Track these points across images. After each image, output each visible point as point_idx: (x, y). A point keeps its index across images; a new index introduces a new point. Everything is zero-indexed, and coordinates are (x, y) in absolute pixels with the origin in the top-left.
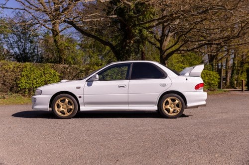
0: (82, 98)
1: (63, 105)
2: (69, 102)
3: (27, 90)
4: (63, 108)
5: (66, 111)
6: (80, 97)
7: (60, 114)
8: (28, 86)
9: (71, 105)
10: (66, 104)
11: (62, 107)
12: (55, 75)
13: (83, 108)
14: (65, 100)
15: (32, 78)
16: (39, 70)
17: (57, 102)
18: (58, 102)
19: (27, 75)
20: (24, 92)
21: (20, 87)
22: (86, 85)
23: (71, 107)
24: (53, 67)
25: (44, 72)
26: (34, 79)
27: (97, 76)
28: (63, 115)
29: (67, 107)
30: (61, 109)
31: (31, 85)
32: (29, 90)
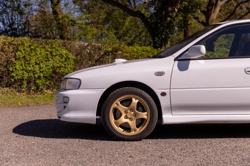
0: (168, 95)
1: (126, 112)
2: (139, 104)
3: (25, 82)
4: (126, 117)
5: (132, 124)
6: (163, 94)
7: (120, 130)
8: (26, 75)
9: (144, 111)
10: (132, 110)
11: (124, 115)
12: (67, 59)
13: (169, 118)
14: (131, 100)
15: (33, 62)
16: (43, 50)
17: (114, 105)
18: (117, 104)
19: (24, 57)
20: (20, 85)
21: (13, 77)
22: (176, 67)
23: (144, 115)
24: (64, 45)
25: (51, 53)
26: (36, 64)
27: (203, 48)
28: (125, 133)
29: (135, 115)
30: (123, 120)
31: (32, 74)
32: (28, 83)
